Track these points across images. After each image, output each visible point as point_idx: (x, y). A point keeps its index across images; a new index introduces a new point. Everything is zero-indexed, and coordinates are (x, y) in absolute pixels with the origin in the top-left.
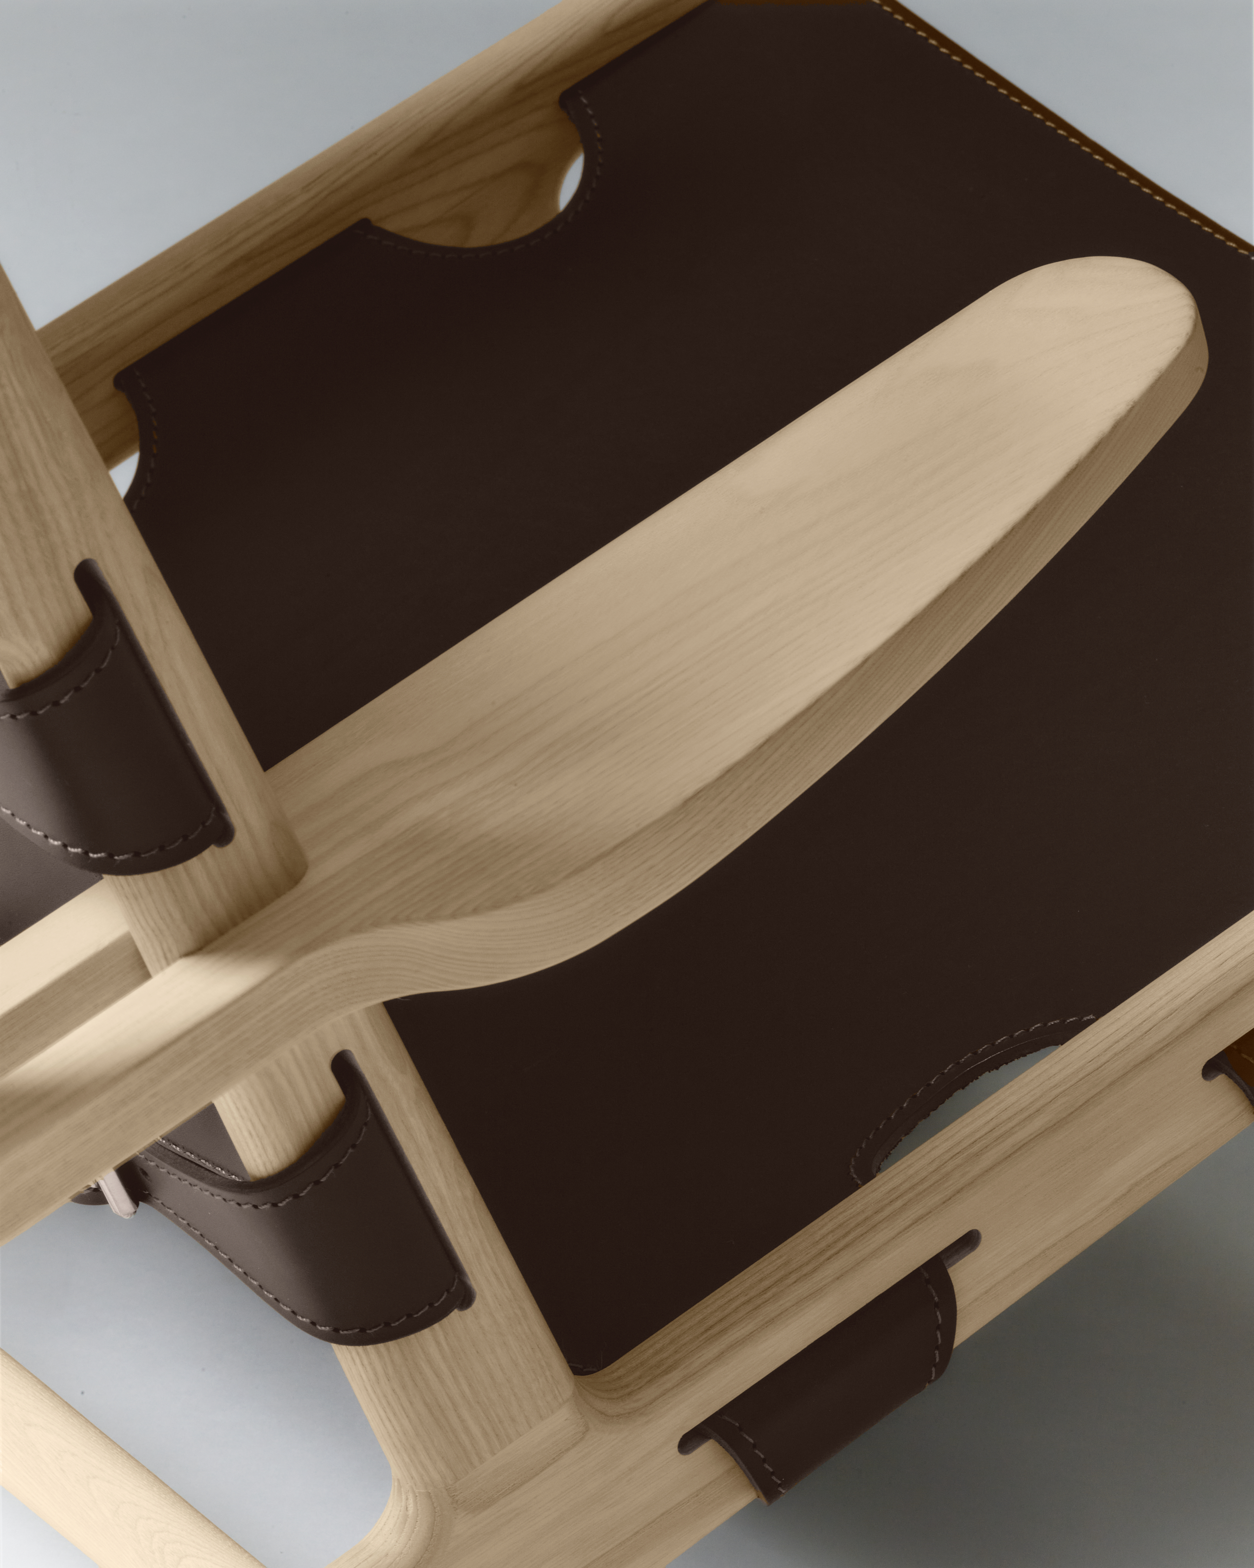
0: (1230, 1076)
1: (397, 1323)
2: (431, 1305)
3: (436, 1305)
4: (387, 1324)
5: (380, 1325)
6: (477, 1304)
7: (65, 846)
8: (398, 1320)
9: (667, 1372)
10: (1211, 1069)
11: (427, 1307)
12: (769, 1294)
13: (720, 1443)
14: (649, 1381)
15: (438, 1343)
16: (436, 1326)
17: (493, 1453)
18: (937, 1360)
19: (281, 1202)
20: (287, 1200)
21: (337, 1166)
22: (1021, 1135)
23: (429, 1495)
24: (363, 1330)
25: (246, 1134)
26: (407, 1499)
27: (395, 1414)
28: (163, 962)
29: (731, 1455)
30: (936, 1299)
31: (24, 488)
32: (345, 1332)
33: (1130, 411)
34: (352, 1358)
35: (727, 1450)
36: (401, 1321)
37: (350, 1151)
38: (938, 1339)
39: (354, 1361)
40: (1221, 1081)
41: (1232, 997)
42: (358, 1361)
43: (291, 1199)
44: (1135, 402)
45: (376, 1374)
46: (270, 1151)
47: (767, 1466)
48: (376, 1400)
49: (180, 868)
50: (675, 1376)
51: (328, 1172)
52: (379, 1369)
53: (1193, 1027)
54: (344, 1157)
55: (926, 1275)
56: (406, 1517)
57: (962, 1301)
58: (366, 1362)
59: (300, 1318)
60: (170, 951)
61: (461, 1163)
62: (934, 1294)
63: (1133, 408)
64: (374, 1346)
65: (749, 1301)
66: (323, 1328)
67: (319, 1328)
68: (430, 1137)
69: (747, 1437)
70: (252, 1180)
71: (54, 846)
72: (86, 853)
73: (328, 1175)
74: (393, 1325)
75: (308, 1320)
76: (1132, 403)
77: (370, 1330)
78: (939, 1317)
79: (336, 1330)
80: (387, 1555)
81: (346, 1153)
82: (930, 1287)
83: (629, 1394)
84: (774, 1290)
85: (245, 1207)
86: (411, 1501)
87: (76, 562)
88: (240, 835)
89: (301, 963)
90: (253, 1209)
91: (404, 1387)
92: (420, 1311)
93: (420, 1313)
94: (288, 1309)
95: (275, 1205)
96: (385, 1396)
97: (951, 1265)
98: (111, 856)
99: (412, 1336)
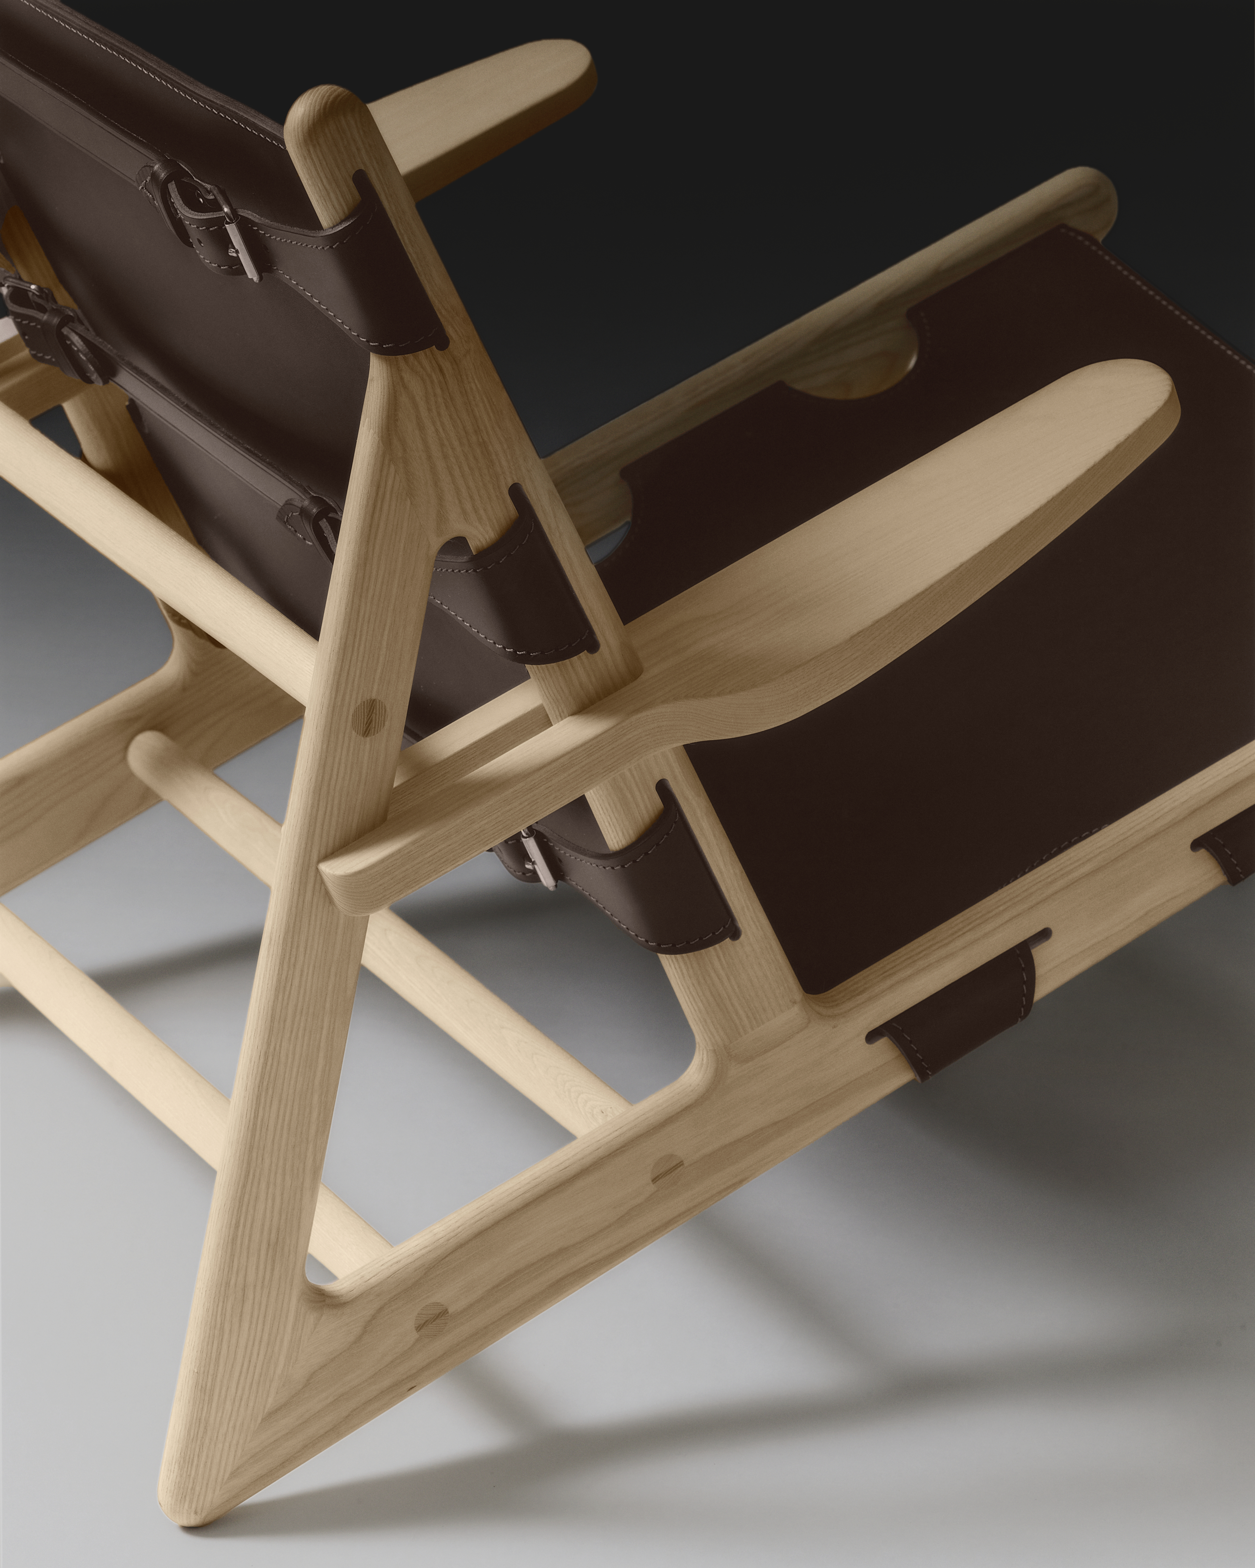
0: (1208, 850)
1: (693, 942)
2: (714, 933)
3: (717, 934)
4: (688, 943)
5: (683, 943)
6: (742, 937)
7: (504, 648)
8: (694, 941)
9: (858, 995)
10: (1196, 845)
11: (711, 934)
12: (921, 955)
13: (891, 1040)
14: (849, 999)
15: (719, 957)
16: (717, 946)
17: (753, 1029)
18: (1024, 1003)
19: (626, 865)
20: (630, 863)
21: (658, 845)
22: (1076, 874)
23: (714, 1051)
24: (674, 945)
25: (607, 824)
26: (703, 1054)
27: (694, 1000)
28: (560, 719)
29: (897, 1047)
30: (1023, 966)
31: (481, 440)
32: (664, 946)
33: (1126, 440)
34: (670, 964)
35: (894, 1043)
36: (696, 941)
37: (665, 836)
38: (1024, 990)
39: (670, 966)
40: (1203, 852)
41: (1209, 802)
42: (673, 966)
43: (631, 863)
44: (1129, 435)
45: (683, 974)
46: (620, 834)
47: (918, 1055)
48: (683, 990)
49: (567, 661)
50: (865, 996)
51: (652, 848)
52: (685, 971)
53: (1184, 818)
54: (662, 840)
55: (1018, 952)
56: (702, 1064)
57: (1040, 971)
58: (677, 967)
59: (640, 938)
60: (563, 712)
61: (734, 853)
62: (1022, 963)
63: (1128, 438)
64: (681, 955)
65: (910, 958)
66: (652, 944)
67: (650, 943)
68: (715, 836)
69: (906, 1036)
70: (611, 853)
71: (498, 648)
72: (515, 652)
73: (653, 849)
74: (691, 943)
75: (644, 940)
76: (1128, 435)
77: (678, 945)
78: (1025, 977)
79: (659, 945)
80: (691, 1085)
81: (663, 837)
82: (1020, 958)
83: (837, 1005)
84: (924, 953)
85: (607, 868)
86: (705, 1055)
87: (510, 484)
88: (603, 648)
89: (634, 718)
90: (612, 870)
91: (699, 983)
92: (707, 936)
93: (707, 937)
94: (634, 934)
95: (623, 866)
96: (689, 988)
97: (1033, 948)
98: (528, 653)
99: (703, 951)
